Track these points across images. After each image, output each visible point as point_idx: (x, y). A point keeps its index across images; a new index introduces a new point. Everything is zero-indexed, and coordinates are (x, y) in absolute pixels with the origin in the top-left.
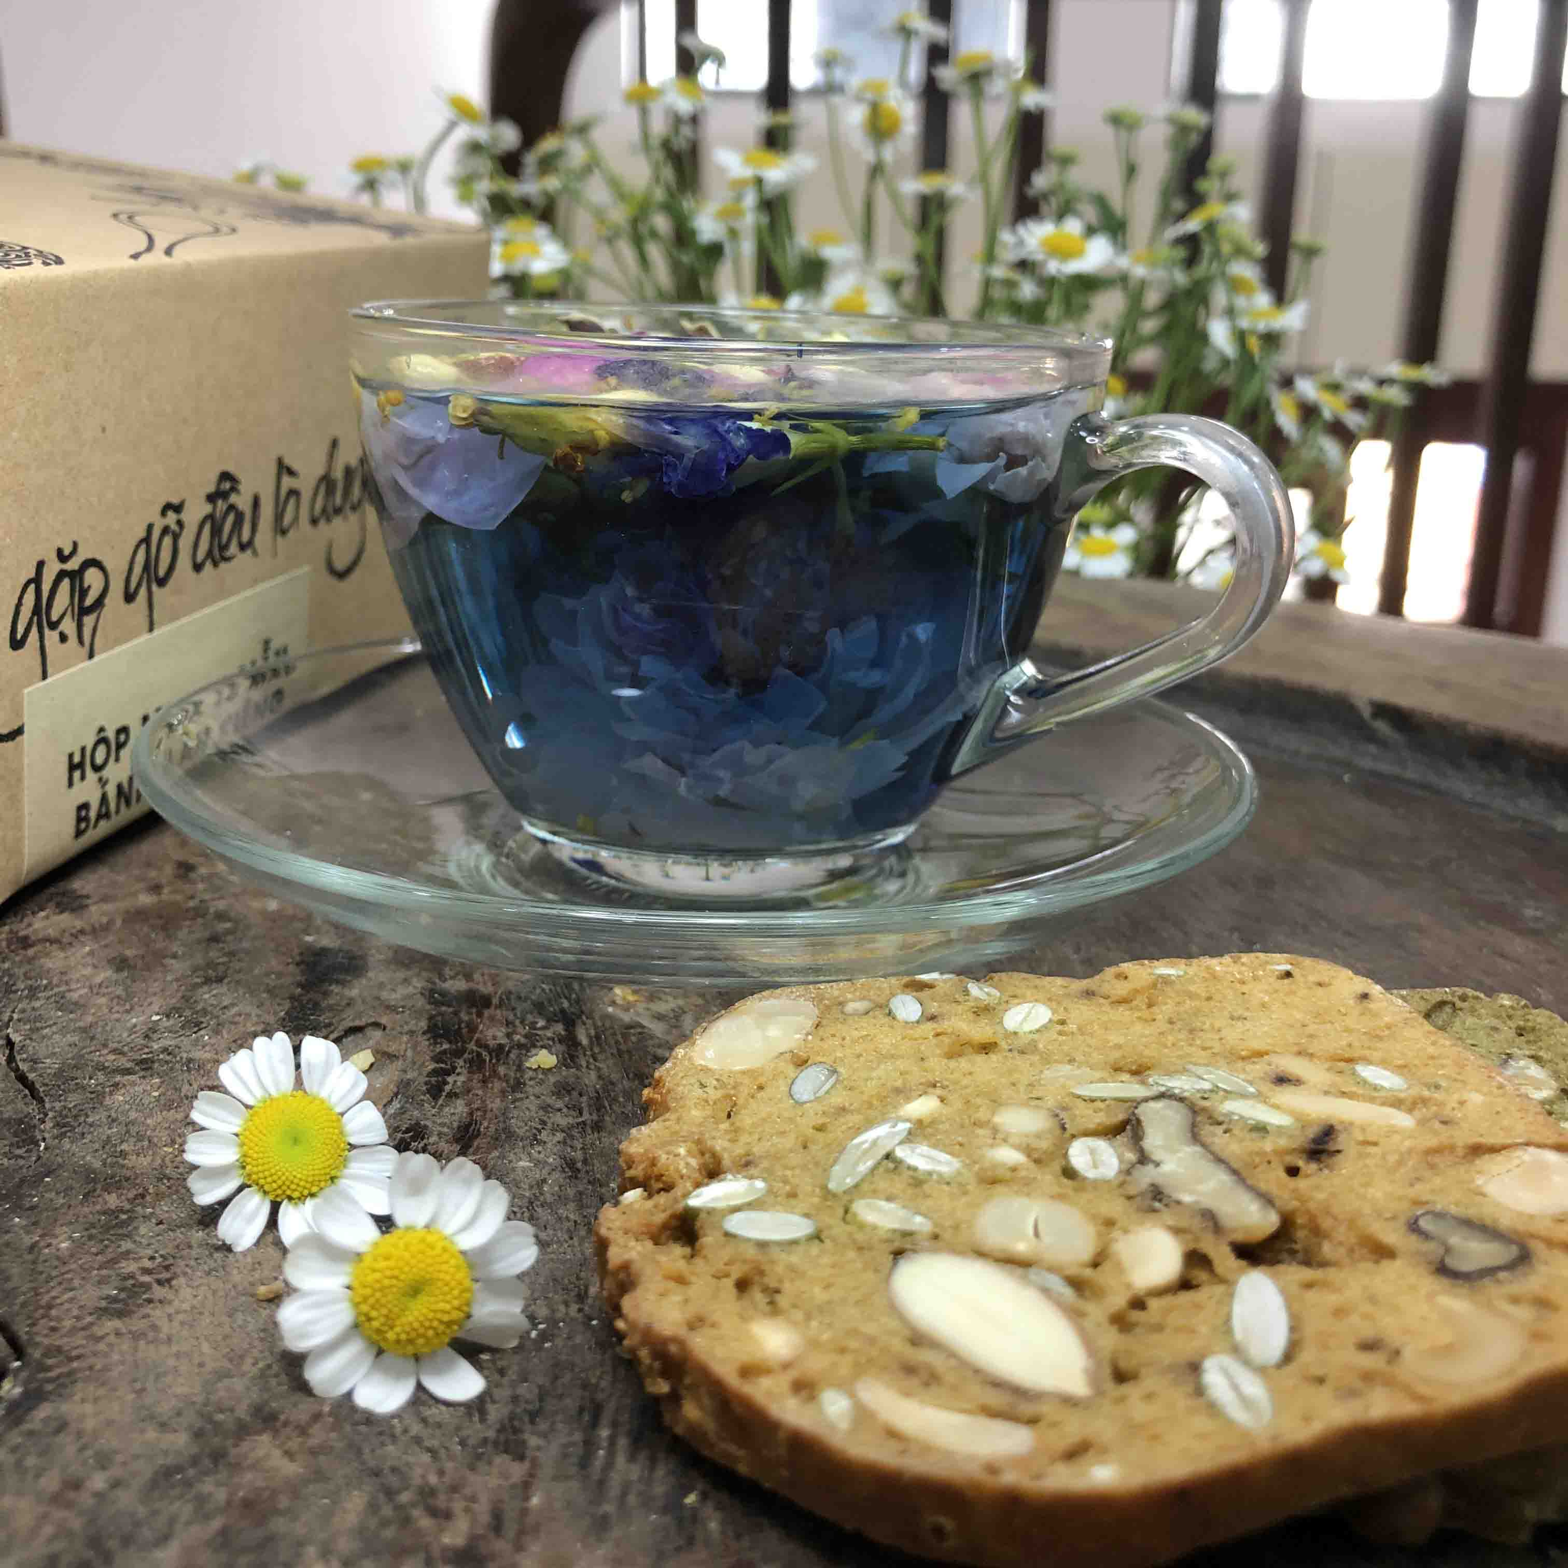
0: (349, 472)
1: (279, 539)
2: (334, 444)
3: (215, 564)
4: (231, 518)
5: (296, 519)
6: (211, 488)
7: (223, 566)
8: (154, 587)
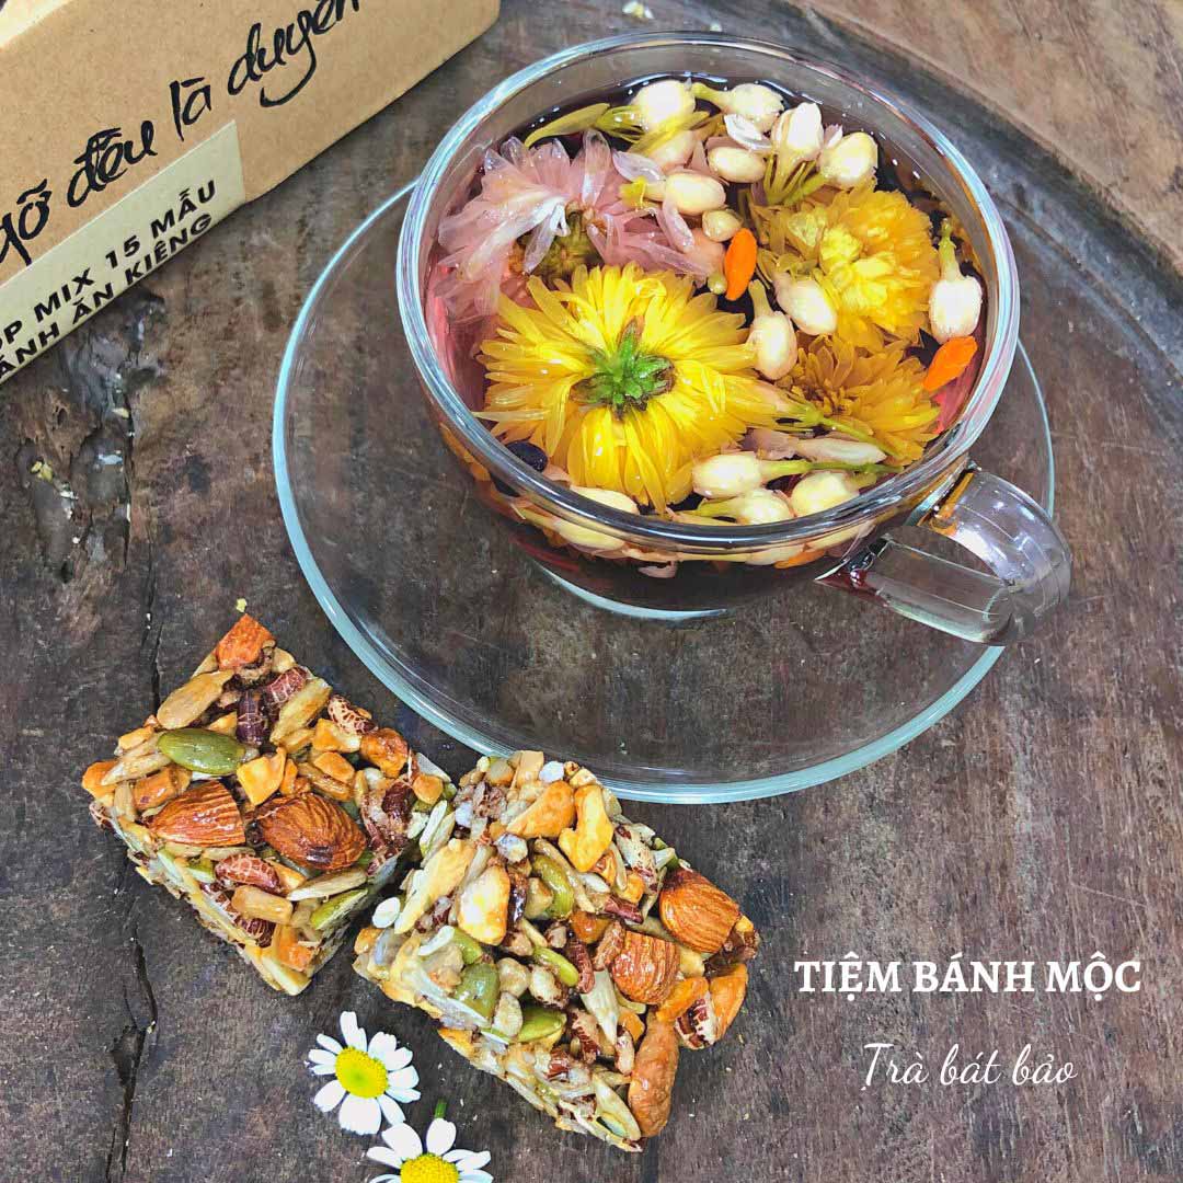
0: (278, 35)
1: (184, 128)
2: (257, 27)
3: (99, 188)
4: (113, 156)
5: (207, 103)
6: (83, 152)
7: (110, 184)
8: (24, 242)
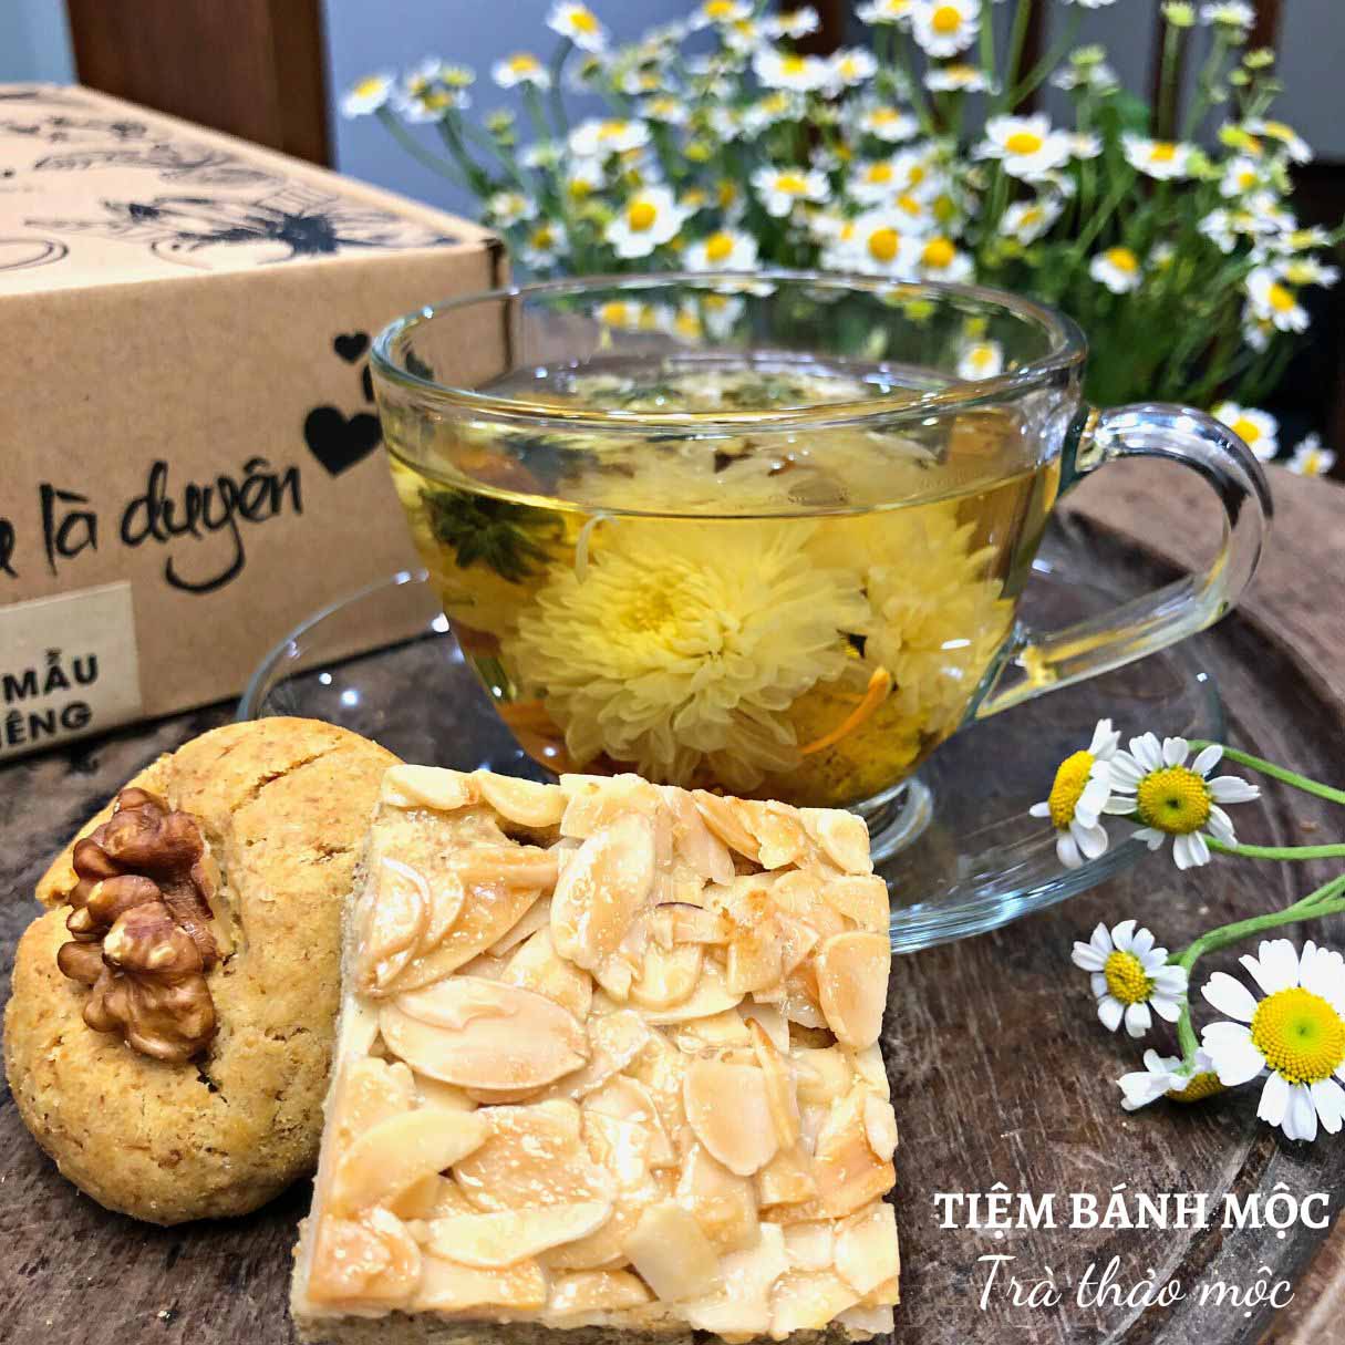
0: (191, 492)
1: (58, 559)
2: (159, 468)
5: (92, 537)
